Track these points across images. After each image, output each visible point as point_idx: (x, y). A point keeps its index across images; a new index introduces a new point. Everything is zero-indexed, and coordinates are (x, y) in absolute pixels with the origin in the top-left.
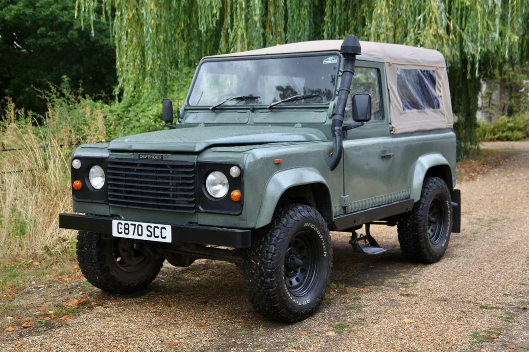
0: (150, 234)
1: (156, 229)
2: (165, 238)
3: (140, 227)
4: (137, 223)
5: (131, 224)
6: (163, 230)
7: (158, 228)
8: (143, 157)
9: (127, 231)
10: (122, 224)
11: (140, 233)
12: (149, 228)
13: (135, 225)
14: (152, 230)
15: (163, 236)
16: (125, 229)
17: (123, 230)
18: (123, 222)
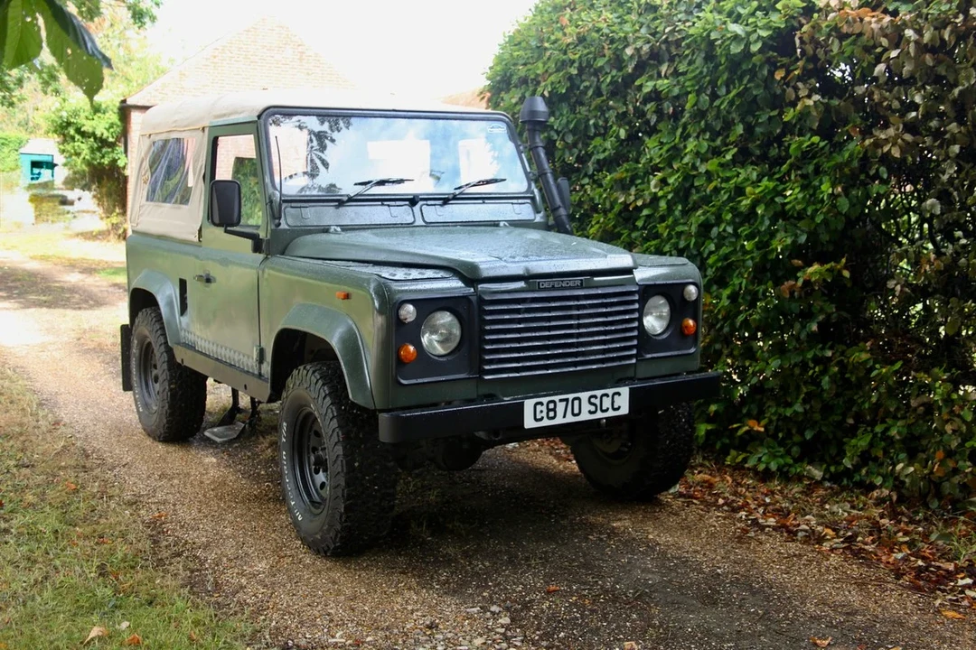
0: (593, 408)
1: (604, 398)
2: (619, 408)
3: (576, 402)
4: (571, 396)
5: (561, 400)
6: (616, 397)
7: (607, 395)
8: (546, 285)
9: (551, 414)
10: (541, 404)
11: (576, 411)
12: (593, 400)
13: (567, 400)
14: (597, 402)
15: (616, 406)
16: (549, 410)
17: (544, 414)
18: (545, 400)
